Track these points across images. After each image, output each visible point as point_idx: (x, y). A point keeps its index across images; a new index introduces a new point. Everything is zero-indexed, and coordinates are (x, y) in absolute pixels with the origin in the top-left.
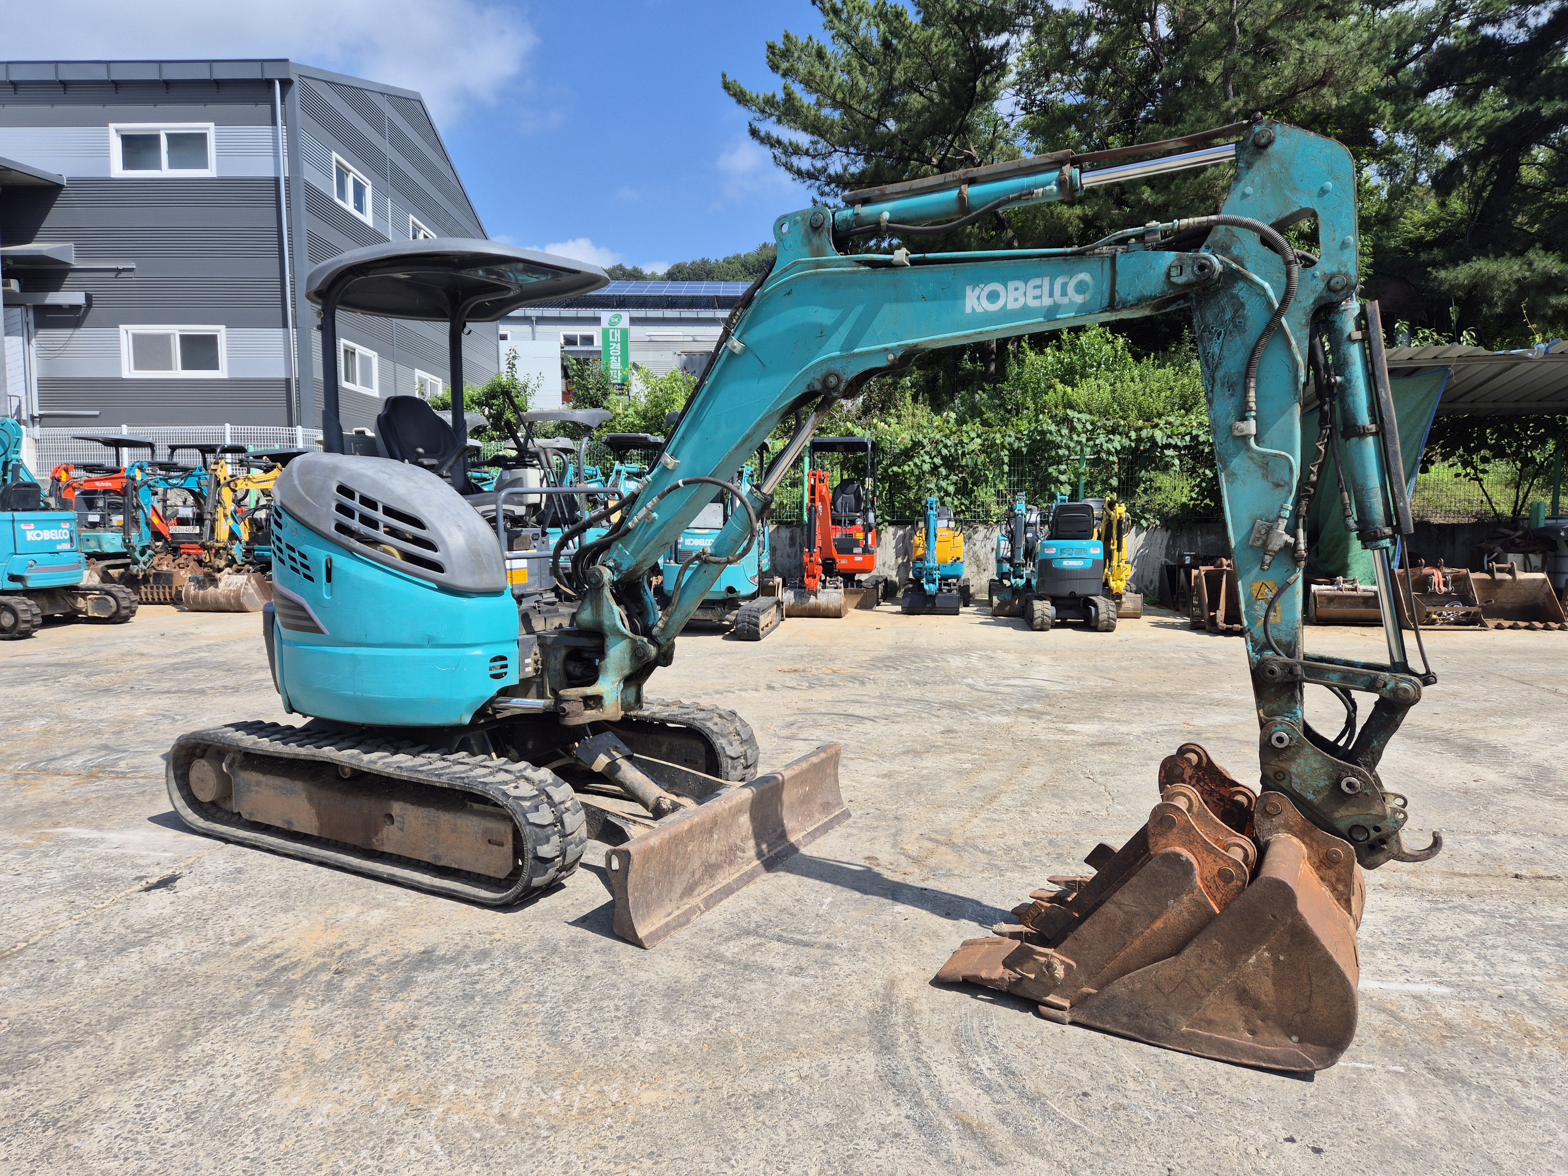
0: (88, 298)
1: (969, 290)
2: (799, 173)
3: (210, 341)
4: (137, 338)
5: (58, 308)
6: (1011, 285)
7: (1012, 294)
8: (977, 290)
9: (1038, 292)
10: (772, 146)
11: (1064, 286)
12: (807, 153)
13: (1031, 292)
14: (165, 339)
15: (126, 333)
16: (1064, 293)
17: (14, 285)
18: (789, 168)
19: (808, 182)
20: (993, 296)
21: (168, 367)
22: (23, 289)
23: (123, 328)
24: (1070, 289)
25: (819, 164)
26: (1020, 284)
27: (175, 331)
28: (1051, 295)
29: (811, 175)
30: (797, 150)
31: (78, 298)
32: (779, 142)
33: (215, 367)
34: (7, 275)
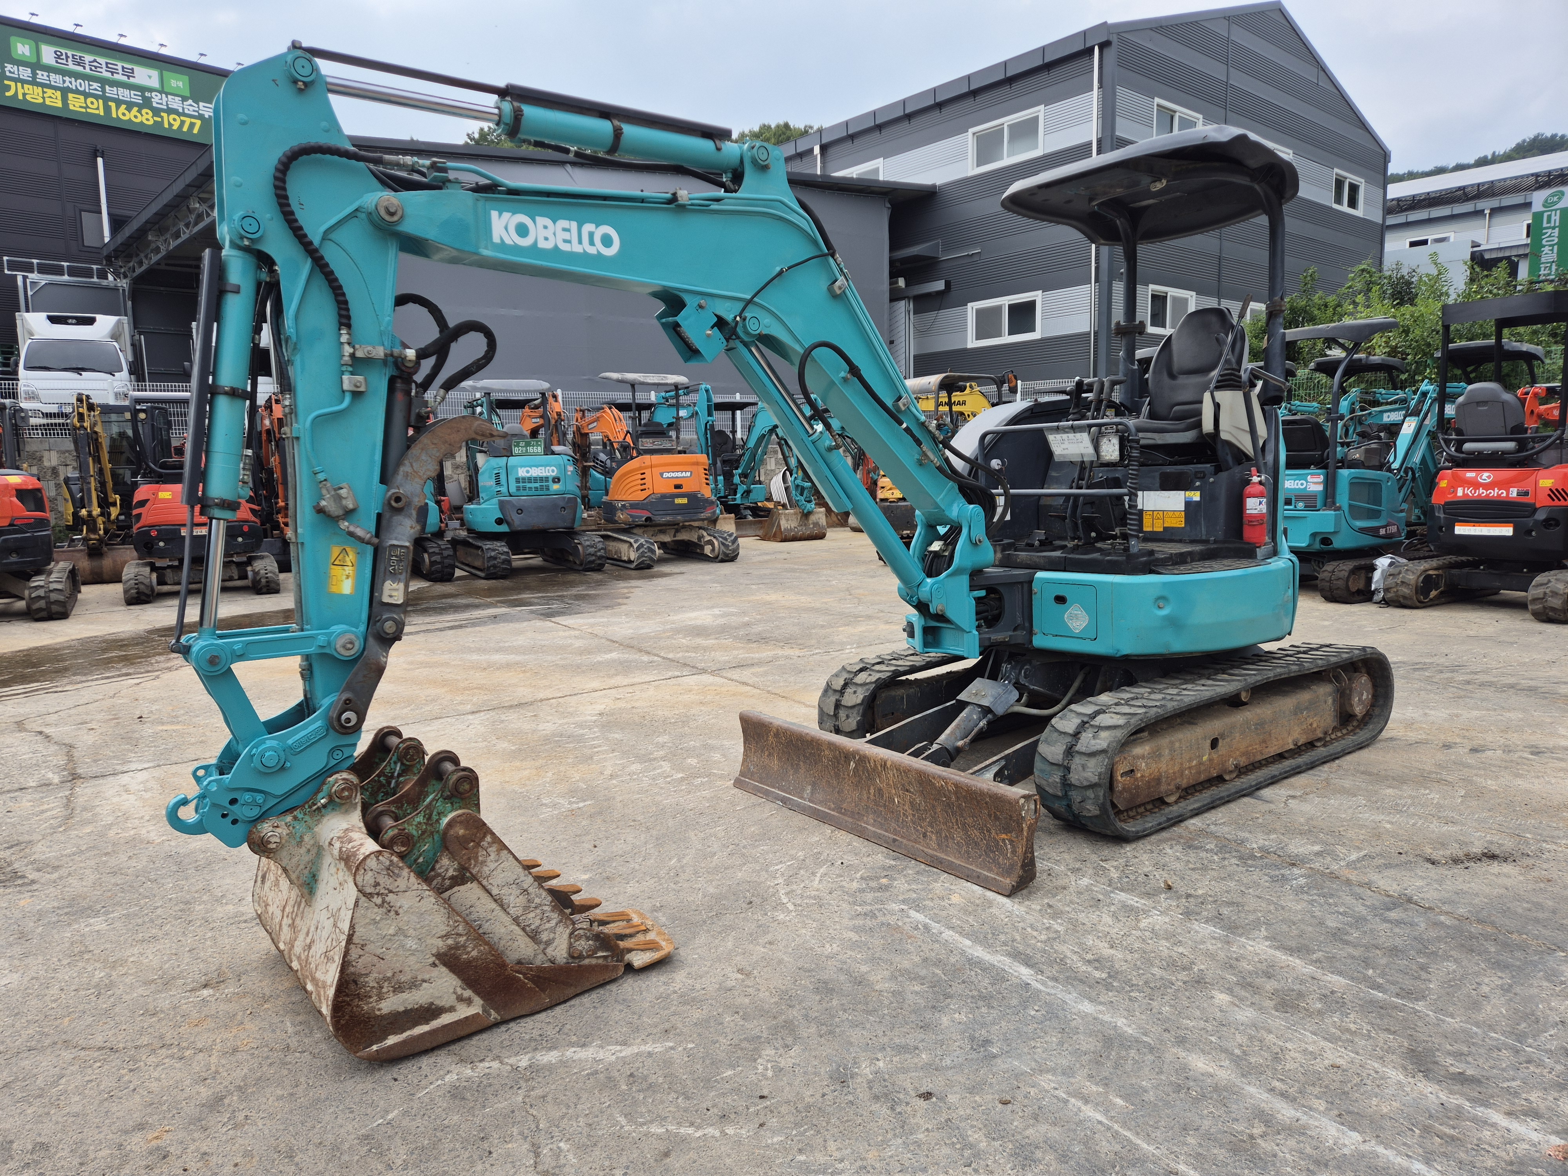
0: (948, 284)
3: (1030, 306)
4: (980, 313)
5: (929, 295)
14: (999, 309)
15: (973, 307)
17: (901, 282)
21: (999, 335)
22: (906, 285)
23: (970, 305)
27: (1005, 301)
31: (940, 285)
33: (1033, 329)
34: (894, 275)
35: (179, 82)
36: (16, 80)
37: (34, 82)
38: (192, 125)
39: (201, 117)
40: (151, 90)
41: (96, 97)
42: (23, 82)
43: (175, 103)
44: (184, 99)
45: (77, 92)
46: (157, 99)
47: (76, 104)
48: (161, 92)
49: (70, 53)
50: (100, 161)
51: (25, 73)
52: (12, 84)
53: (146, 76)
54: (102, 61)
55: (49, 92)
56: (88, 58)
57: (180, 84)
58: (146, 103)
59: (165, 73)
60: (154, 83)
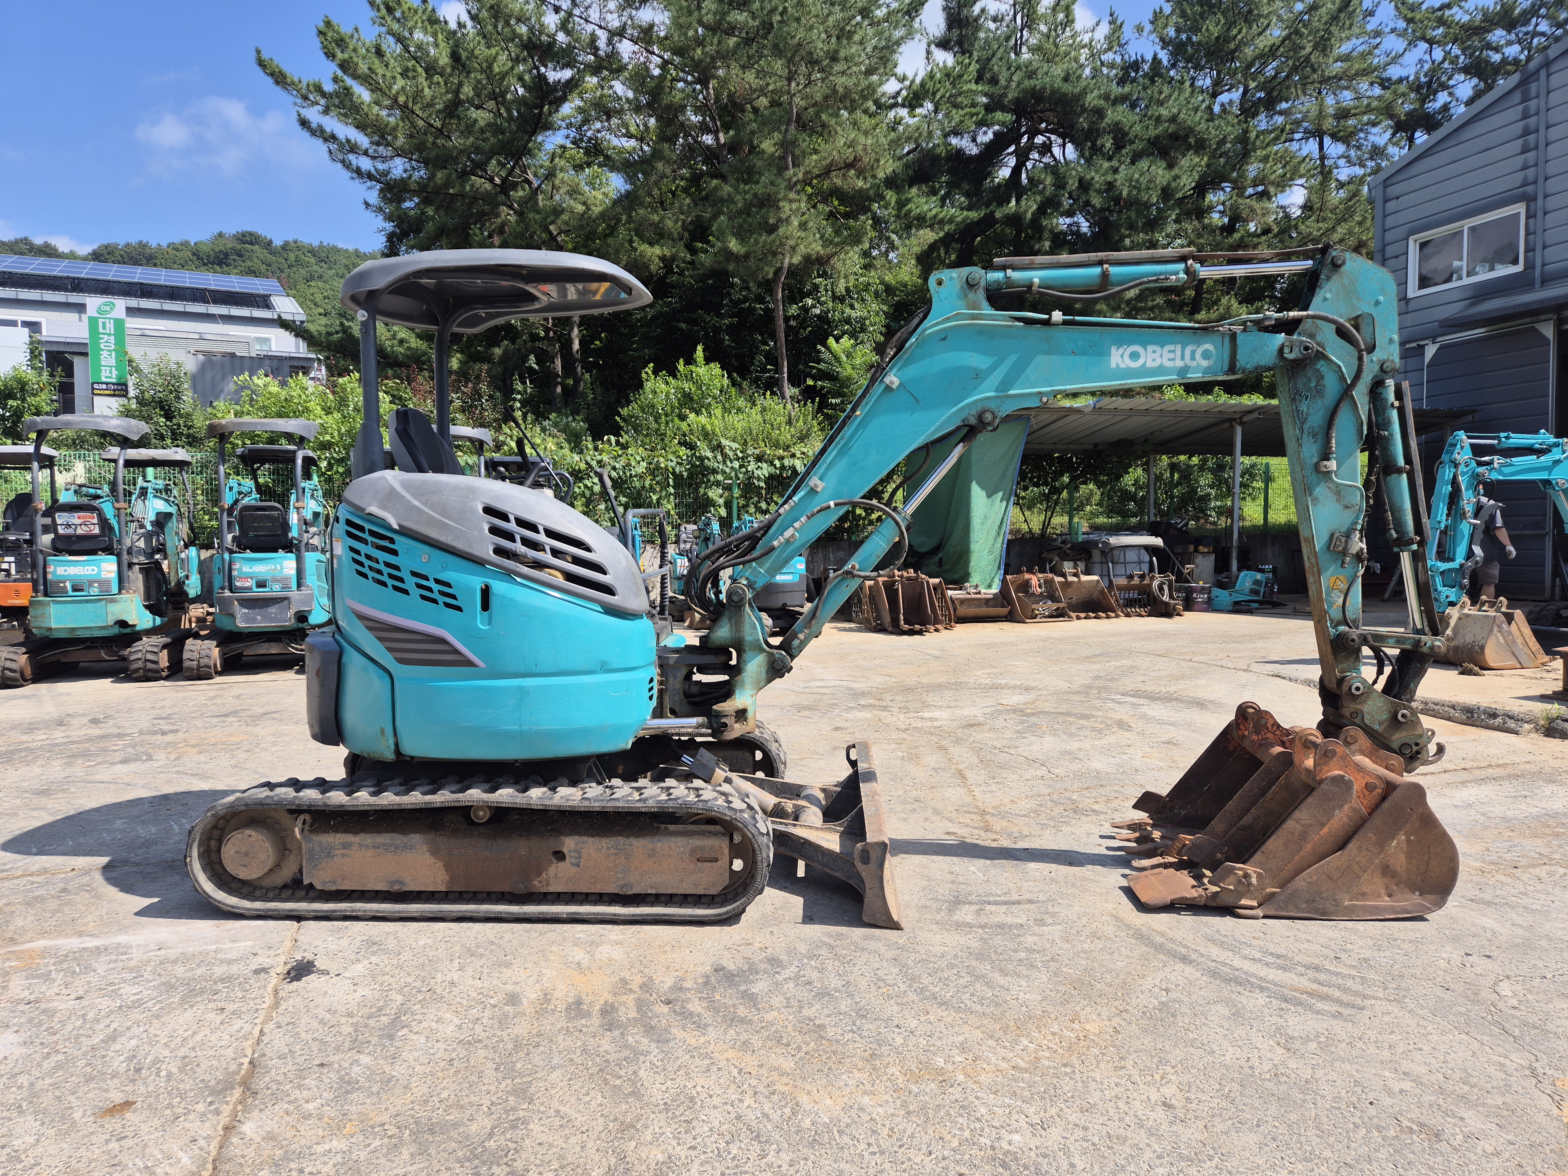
1: (1113, 349)
2: (358, 171)
6: (1150, 348)
7: (1151, 356)
8: (1121, 350)
9: (1172, 355)
10: (326, 140)
11: (1193, 353)
12: (366, 153)
13: (1167, 356)
16: (1193, 358)
18: (347, 165)
19: (369, 184)
20: (1134, 356)
24: (1198, 355)
25: (381, 166)
26: (1157, 348)
28: (1183, 358)
29: (370, 176)
30: (353, 148)
32: (333, 137)
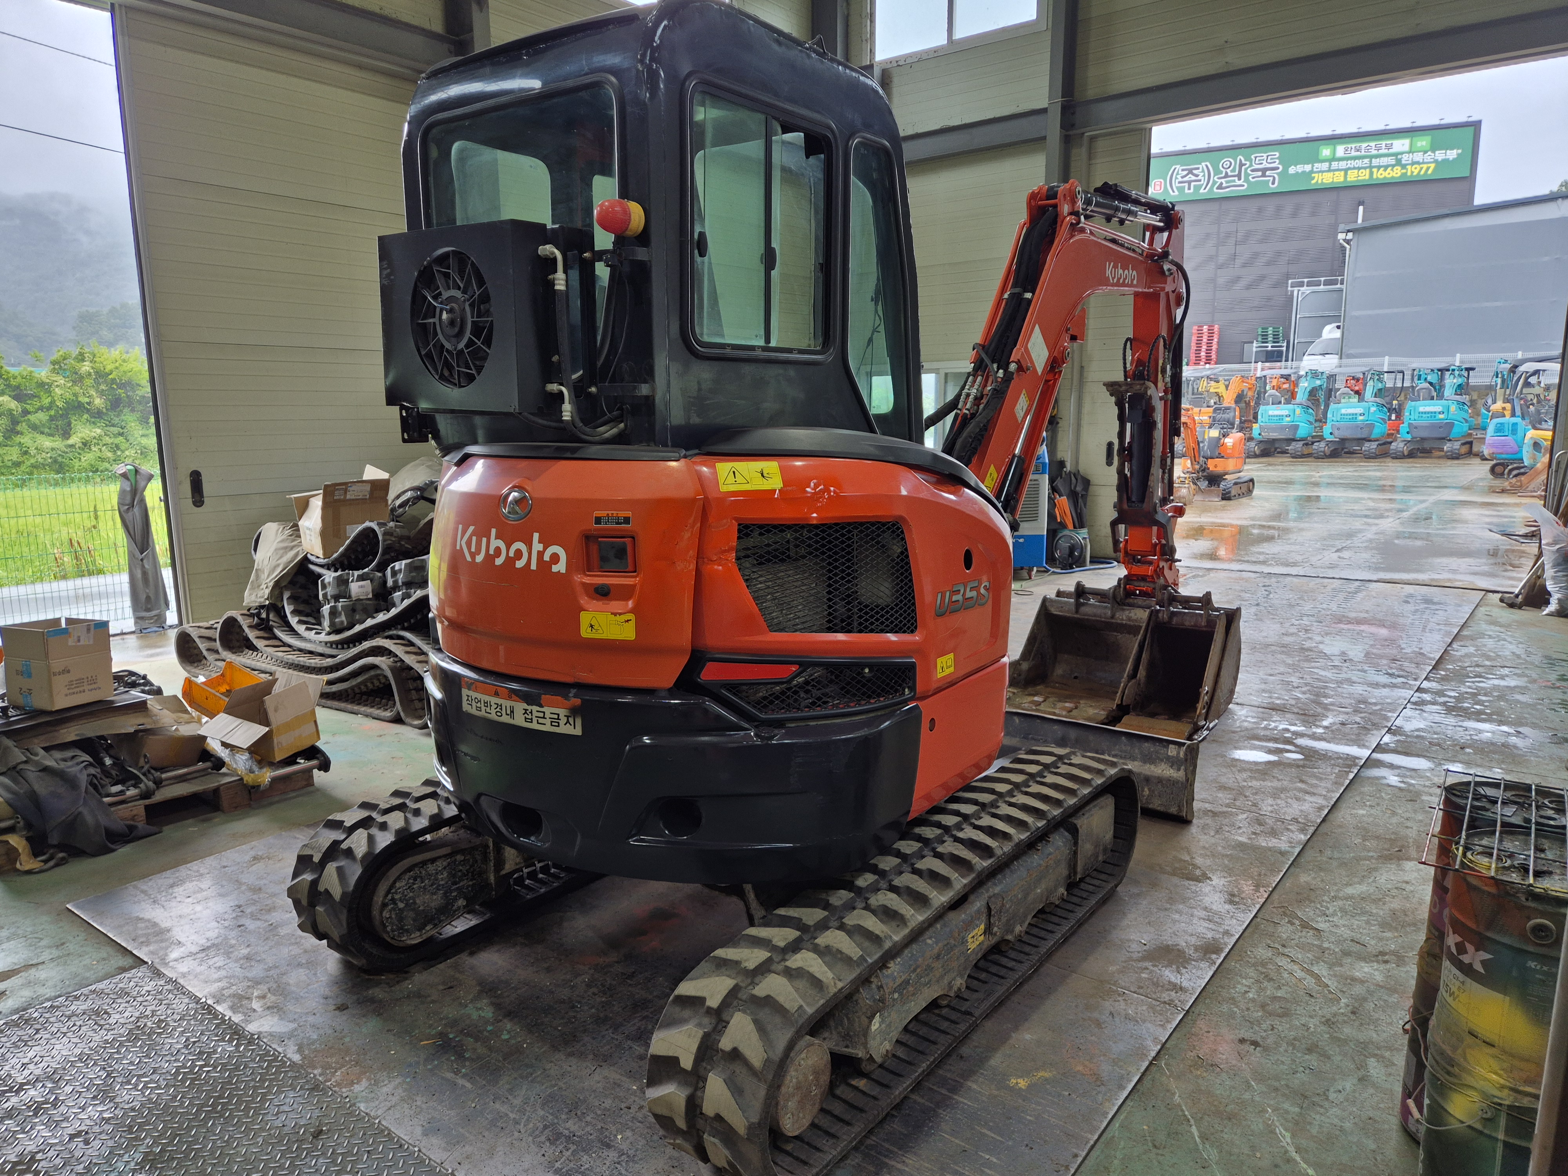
35: (1423, 142)
36: (1318, 172)
37: (1329, 171)
38: (1428, 168)
39: (1436, 161)
40: (1402, 153)
41: (1365, 168)
42: (1323, 172)
43: (1418, 157)
44: (1425, 152)
45: (1354, 168)
46: (1405, 158)
47: (1352, 177)
48: (1409, 153)
49: (1353, 146)
50: (1361, 208)
51: (1325, 166)
52: (1316, 175)
53: (1400, 145)
54: (1373, 144)
55: (1337, 173)
56: (1364, 145)
57: (1424, 143)
58: (1399, 162)
59: (1415, 139)
60: (1406, 148)
